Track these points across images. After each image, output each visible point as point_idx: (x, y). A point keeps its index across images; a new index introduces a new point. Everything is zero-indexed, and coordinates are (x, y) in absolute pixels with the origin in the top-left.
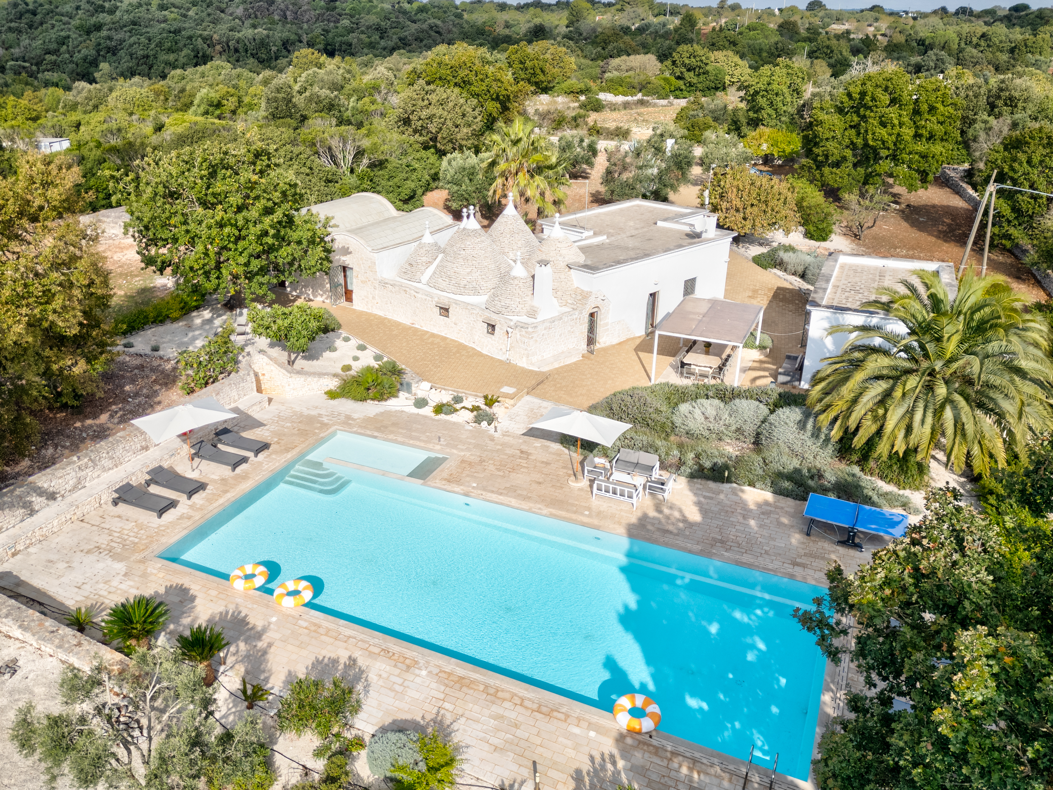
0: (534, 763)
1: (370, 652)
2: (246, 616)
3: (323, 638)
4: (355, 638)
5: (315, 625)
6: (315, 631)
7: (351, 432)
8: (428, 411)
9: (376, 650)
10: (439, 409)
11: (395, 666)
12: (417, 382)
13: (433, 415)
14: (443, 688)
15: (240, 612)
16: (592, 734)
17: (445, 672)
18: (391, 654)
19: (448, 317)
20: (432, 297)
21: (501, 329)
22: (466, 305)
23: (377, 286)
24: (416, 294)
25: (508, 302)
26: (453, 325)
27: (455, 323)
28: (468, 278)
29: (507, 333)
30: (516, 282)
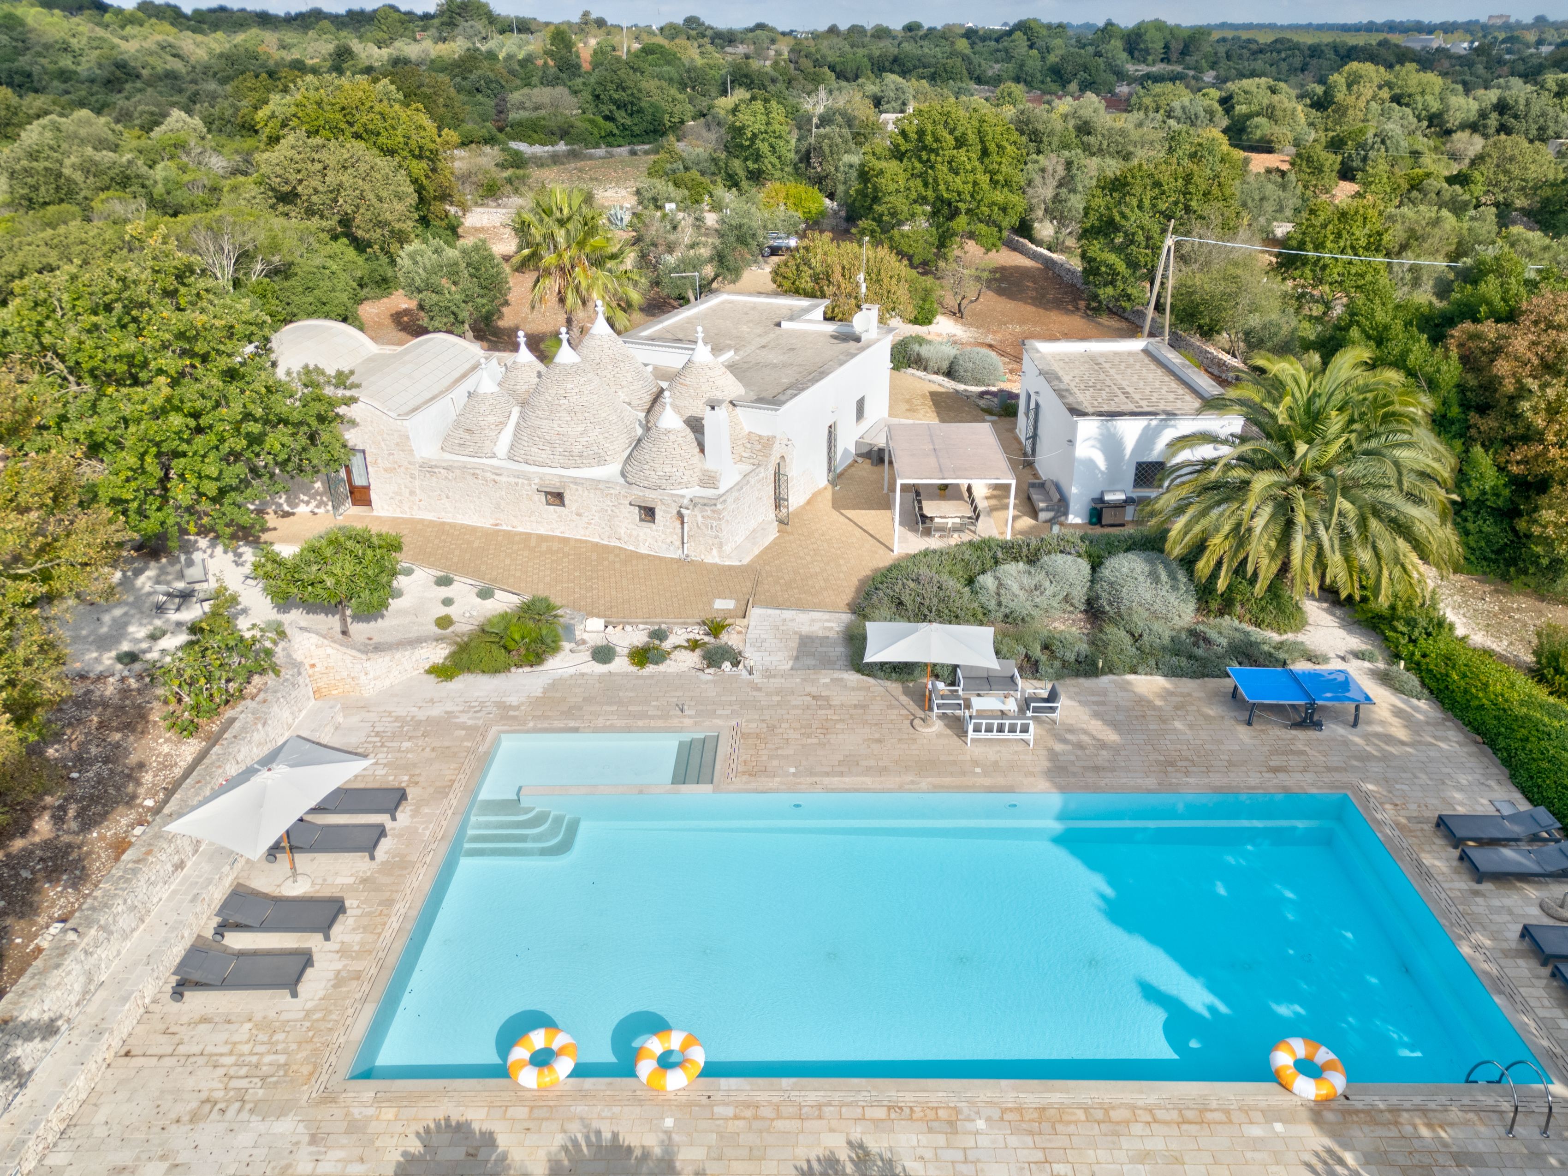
1: (874, 1121)
2: (615, 1136)
3: (779, 1124)
4: (829, 1104)
5: (747, 1105)
6: (756, 1117)
7: (528, 731)
8: (623, 665)
9: (881, 1113)
10: (639, 658)
11: (930, 1130)
12: (581, 622)
13: (633, 669)
14: (1029, 1140)
15: (598, 1133)
16: (1279, 1127)
17: (1011, 1110)
18: (907, 1111)
19: (563, 505)
20: (529, 479)
21: (666, 512)
22: (595, 484)
23: (416, 473)
24: (497, 478)
25: (667, 469)
26: (575, 517)
27: (579, 514)
28: (583, 440)
29: (681, 516)
30: (672, 437)
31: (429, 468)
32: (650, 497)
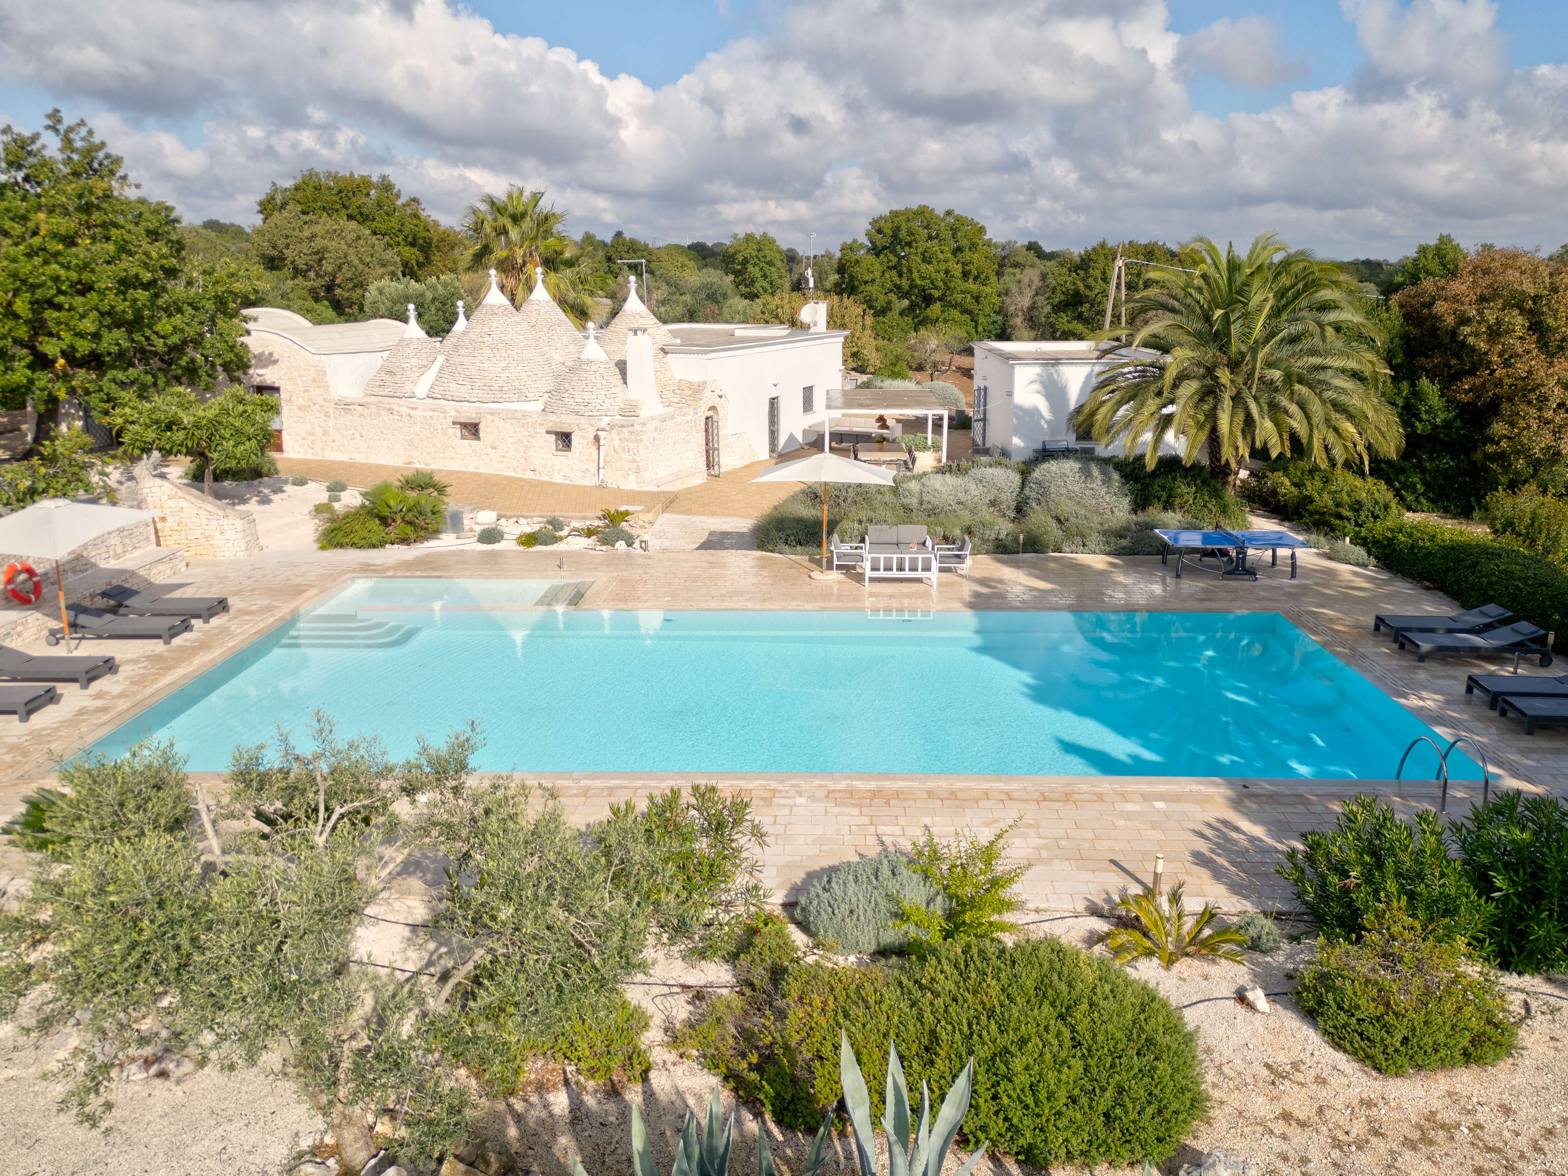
0: (1113, 862)
8: (508, 545)
10: (529, 540)
12: (472, 511)
13: (521, 548)
14: (855, 810)
16: (1160, 805)
17: (839, 791)
19: (478, 439)
20: (444, 412)
21: (583, 438)
22: (512, 416)
23: (331, 411)
24: (412, 412)
25: (587, 396)
26: (490, 451)
27: (494, 448)
28: (504, 376)
29: (597, 439)
30: (594, 367)
31: (345, 406)
32: (566, 422)
